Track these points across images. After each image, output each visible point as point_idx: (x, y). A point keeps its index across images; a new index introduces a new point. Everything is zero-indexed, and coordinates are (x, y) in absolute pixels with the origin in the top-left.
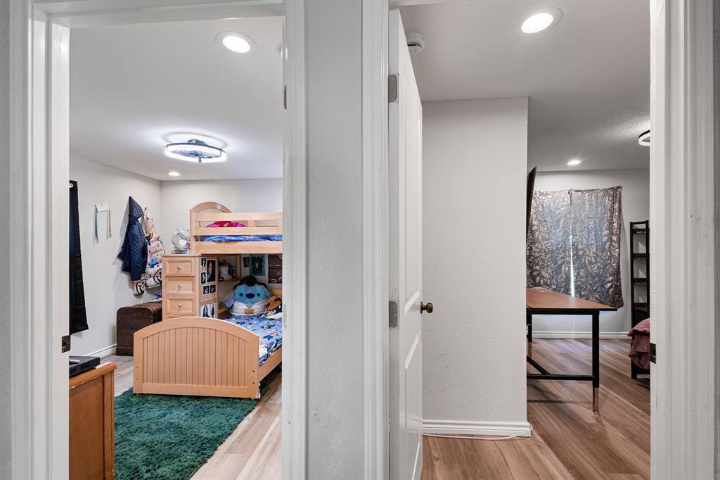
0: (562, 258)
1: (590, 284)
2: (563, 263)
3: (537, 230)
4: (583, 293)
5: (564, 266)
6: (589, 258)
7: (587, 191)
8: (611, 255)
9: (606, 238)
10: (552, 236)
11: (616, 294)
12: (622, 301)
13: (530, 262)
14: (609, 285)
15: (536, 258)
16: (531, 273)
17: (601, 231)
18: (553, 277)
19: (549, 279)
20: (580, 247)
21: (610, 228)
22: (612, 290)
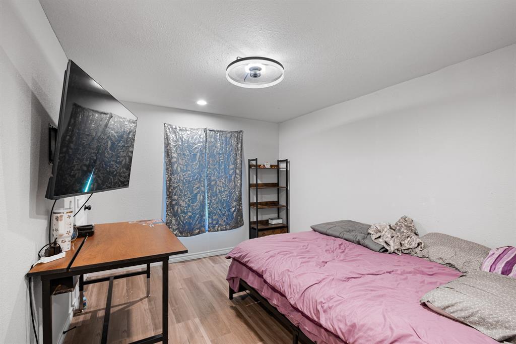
0: (198, 188)
1: (220, 210)
2: (198, 192)
3: (176, 162)
4: (214, 218)
5: (199, 195)
6: (219, 188)
7: (218, 131)
8: (236, 185)
9: (232, 171)
10: (189, 168)
11: (239, 216)
12: (243, 221)
13: (170, 192)
14: (234, 209)
15: (174, 188)
16: (171, 203)
17: (229, 165)
18: (189, 205)
19: (186, 207)
20: (212, 178)
21: (235, 163)
22: (235, 213)
